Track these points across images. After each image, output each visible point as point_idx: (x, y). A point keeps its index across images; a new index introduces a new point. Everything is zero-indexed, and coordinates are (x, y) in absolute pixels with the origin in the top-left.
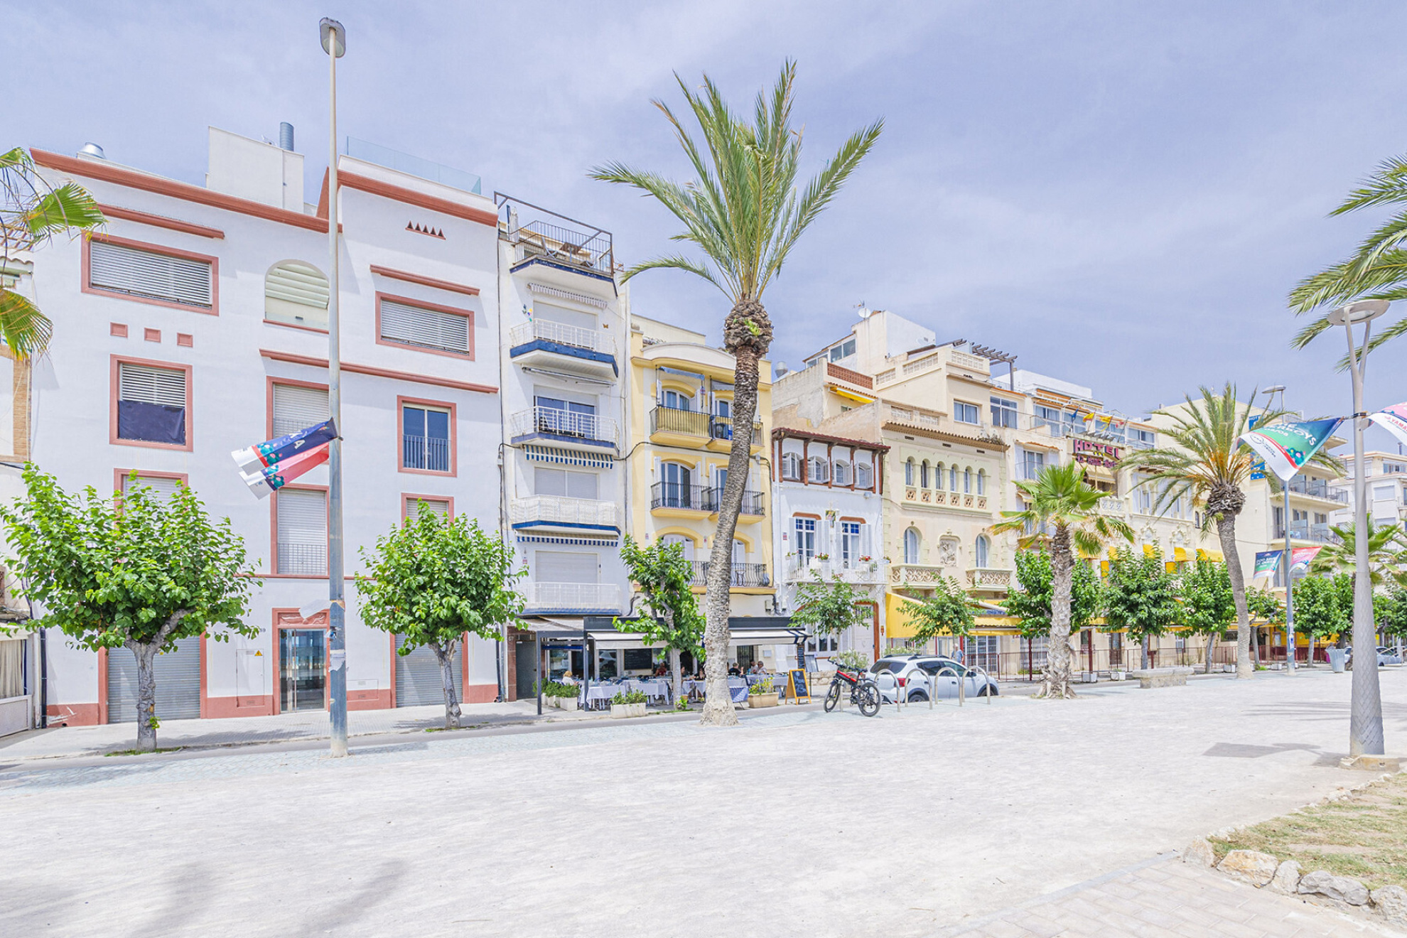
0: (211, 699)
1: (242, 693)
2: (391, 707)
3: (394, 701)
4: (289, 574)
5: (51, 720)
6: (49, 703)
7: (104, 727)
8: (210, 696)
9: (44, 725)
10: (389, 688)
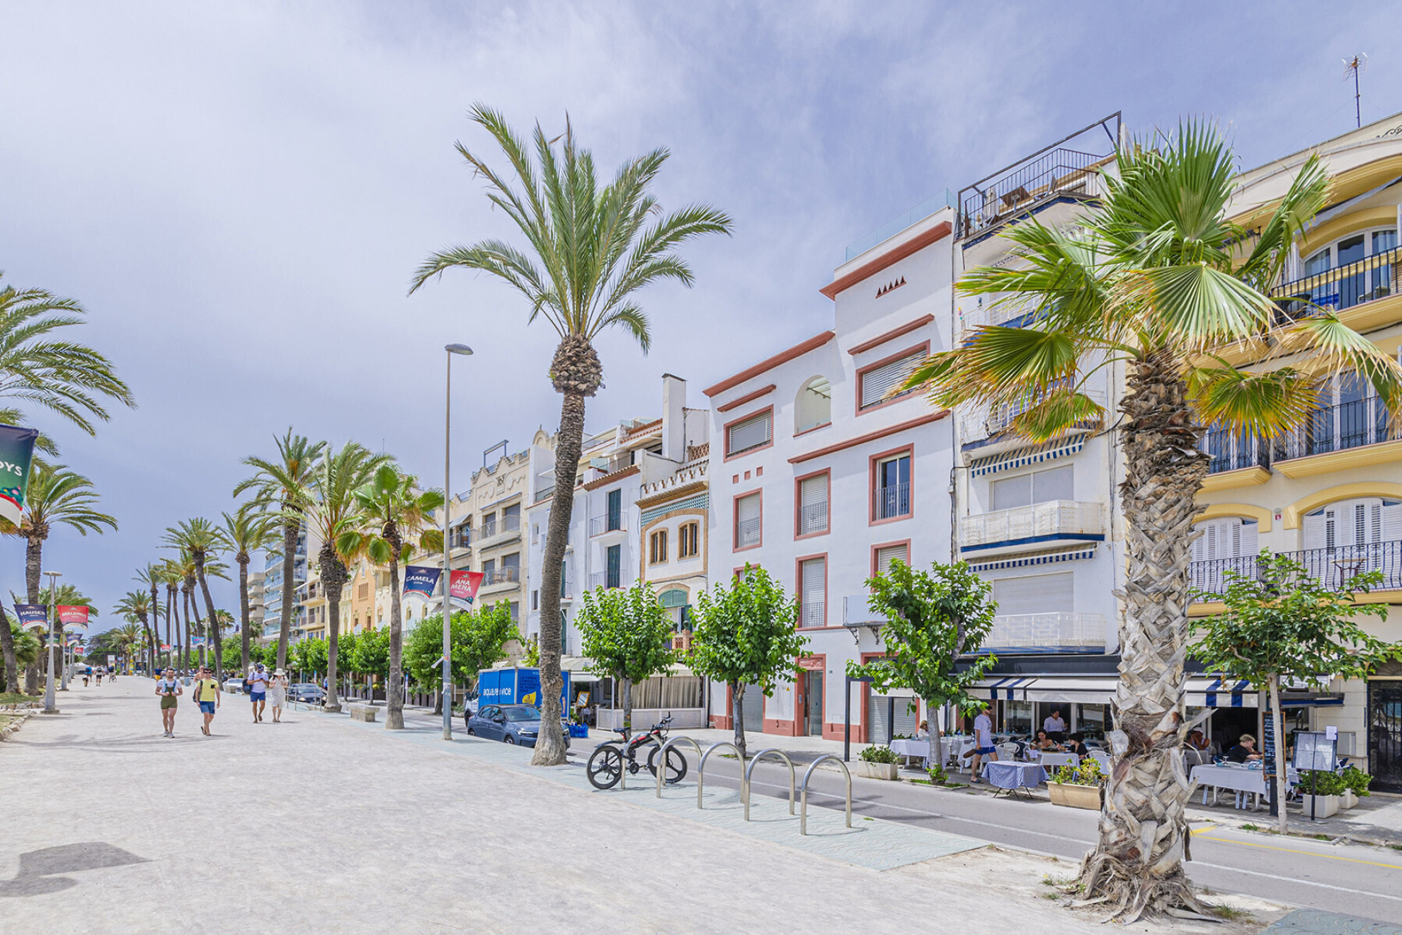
0: (768, 720)
1: (780, 718)
2: (860, 742)
3: (863, 737)
4: (809, 627)
5: (711, 724)
6: (711, 714)
7: (727, 731)
8: (766, 718)
9: (708, 727)
10: (859, 724)
